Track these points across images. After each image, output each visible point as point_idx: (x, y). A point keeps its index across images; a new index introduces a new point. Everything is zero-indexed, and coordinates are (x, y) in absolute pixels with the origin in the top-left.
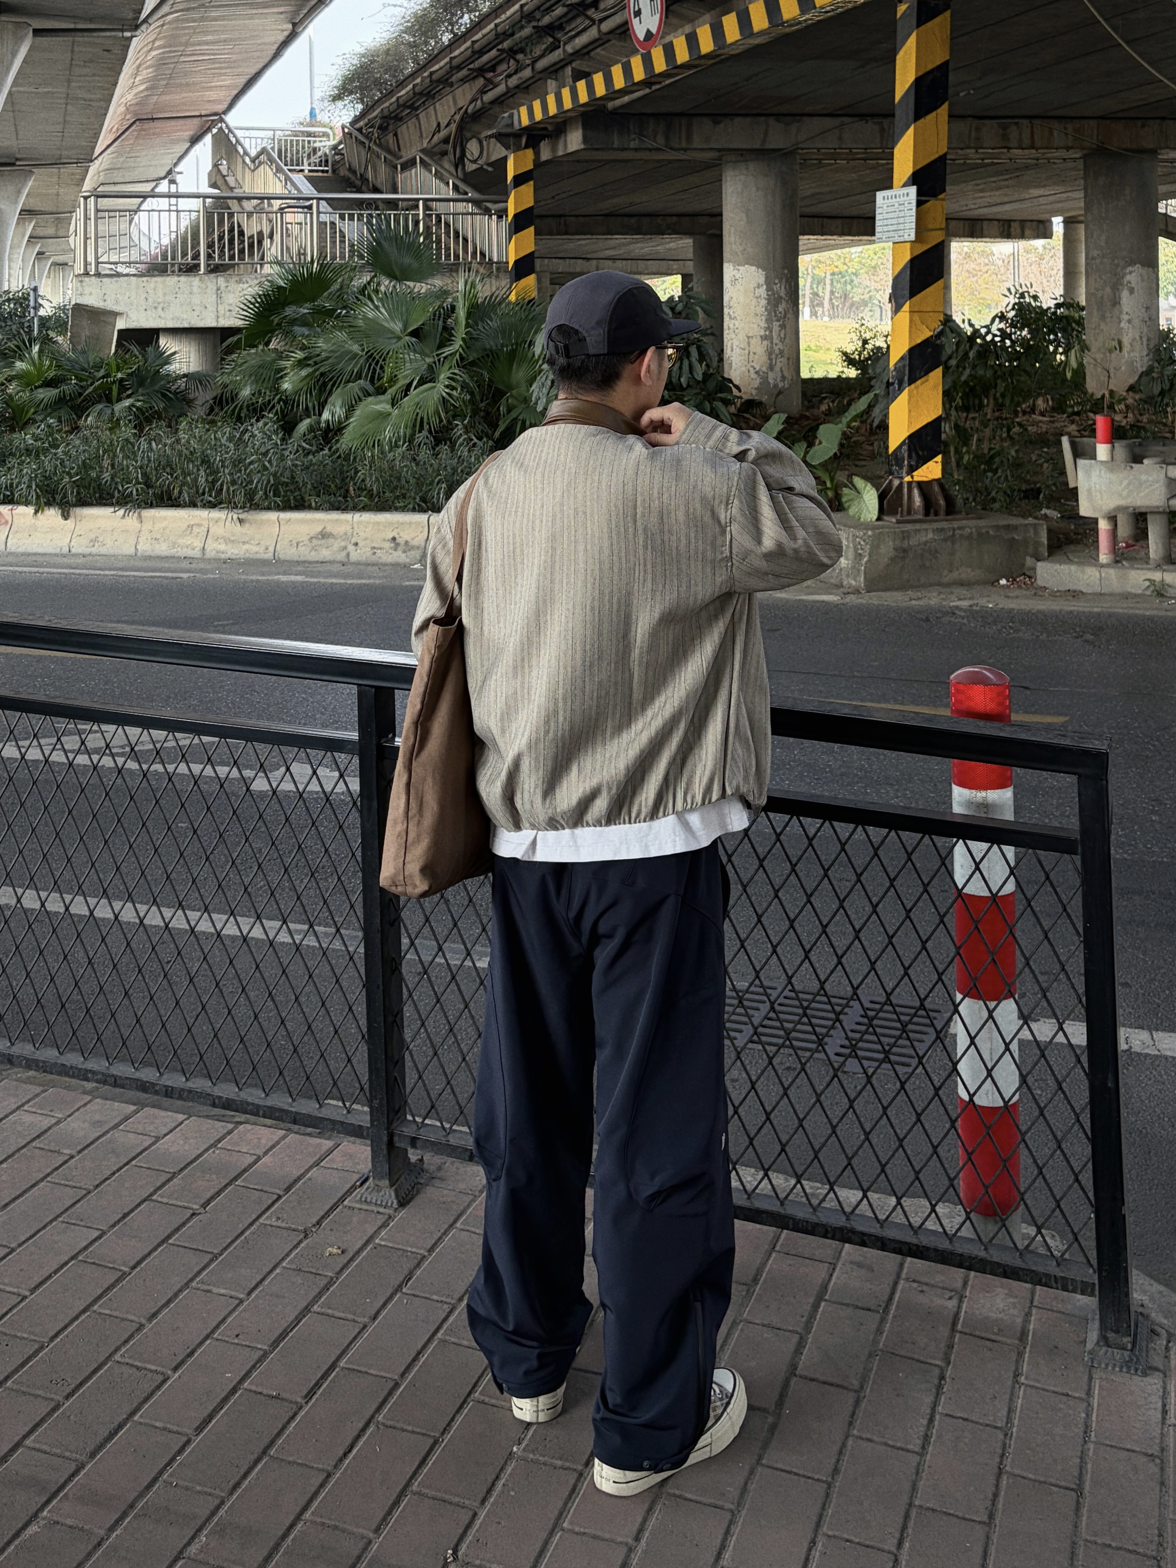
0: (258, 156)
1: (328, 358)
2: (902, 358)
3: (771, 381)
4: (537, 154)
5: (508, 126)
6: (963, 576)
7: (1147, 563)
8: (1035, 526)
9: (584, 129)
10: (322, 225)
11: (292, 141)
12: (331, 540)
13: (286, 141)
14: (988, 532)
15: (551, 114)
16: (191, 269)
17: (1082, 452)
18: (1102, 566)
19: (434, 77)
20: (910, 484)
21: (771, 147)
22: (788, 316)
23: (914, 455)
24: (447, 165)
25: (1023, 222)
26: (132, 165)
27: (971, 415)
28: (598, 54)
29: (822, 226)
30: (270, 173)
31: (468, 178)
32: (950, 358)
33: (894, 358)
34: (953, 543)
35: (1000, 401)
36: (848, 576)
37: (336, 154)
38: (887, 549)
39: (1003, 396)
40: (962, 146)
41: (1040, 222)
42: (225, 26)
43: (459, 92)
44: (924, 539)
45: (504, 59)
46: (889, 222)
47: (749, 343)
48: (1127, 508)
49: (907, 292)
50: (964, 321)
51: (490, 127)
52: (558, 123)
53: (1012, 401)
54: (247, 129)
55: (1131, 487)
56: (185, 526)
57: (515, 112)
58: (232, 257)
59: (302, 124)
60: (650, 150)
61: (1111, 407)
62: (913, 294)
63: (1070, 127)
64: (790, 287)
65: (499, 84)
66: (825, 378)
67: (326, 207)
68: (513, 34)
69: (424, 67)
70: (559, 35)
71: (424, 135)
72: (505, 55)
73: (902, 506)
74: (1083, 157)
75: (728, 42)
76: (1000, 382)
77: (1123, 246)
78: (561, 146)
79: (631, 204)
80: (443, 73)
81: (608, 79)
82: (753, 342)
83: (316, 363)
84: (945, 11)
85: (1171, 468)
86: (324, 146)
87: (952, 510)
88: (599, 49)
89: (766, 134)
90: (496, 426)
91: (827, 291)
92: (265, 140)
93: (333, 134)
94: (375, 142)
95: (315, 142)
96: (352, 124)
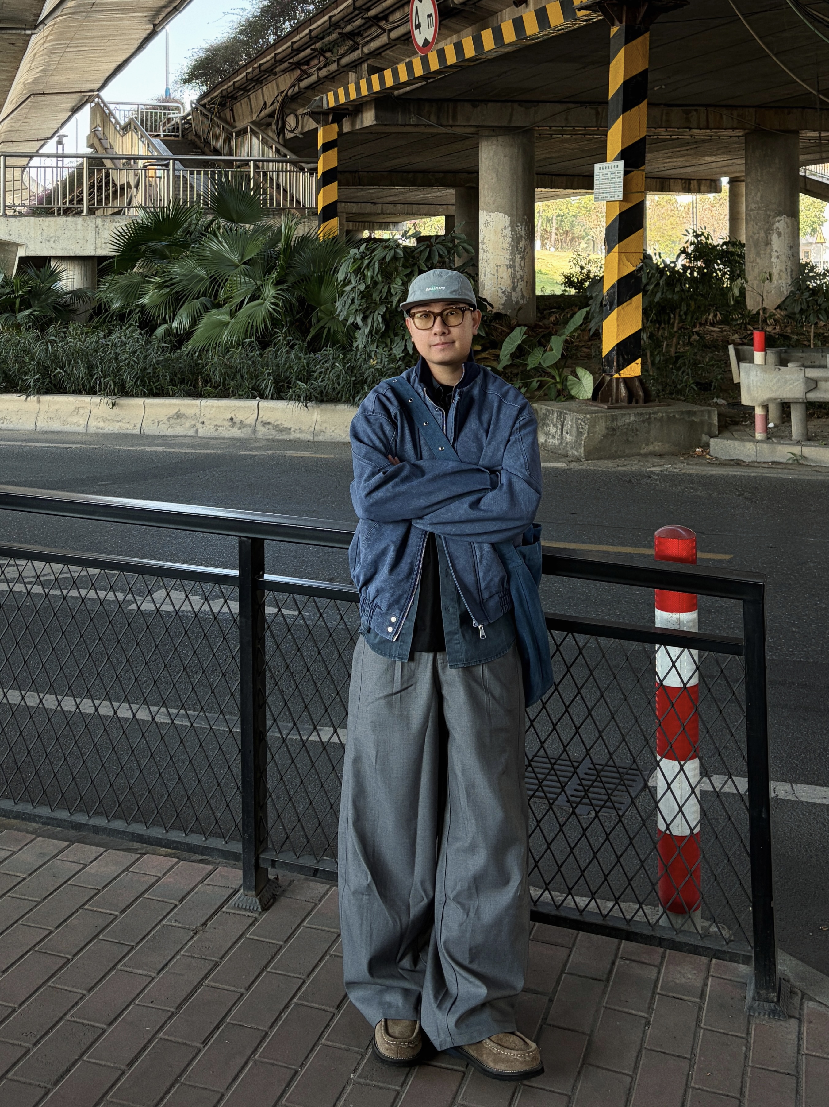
0: (126, 125)
1: (181, 281)
2: (613, 287)
3: (514, 299)
4: (340, 127)
5: (318, 107)
6: (657, 448)
7: (790, 440)
8: (708, 412)
9: (376, 109)
10: (176, 178)
11: (151, 113)
12: (183, 420)
13: (147, 113)
14: (674, 416)
15: (351, 99)
16: (75, 212)
17: (744, 357)
18: (758, 442)
19: (262, 68)
20: (617, 379)
21: (516, 125)
22: (527, 250)
23: (621, 359)
24: (270, 134)
25: (700, 181)
26: (27, 128)
27: (662, 327)
28: (388, 54)
29: (552, 182)
30: (136, 138)
31: (288, 144)
32: (647, 284)
34: (649, 423)
35: (684, 317)
36: (572, 448)
37: (185, 123)
38: (601, 428)
39: (686, 314)
40: (656, 126)
41: (712, 180)
42: (102, 25)
43: (281, 79)
44: (628, 421)
45: (315, 56)
47: (497, 270)
48: (776, 399)
49: (616, 238)
51: (304, 106)
52: (356, 105)
53: (692, 317)
54: (117, 103)
55: (778, 384)
56: (73, 408)
57: (324, 96)
59: (159, 100)
60: (425, 126)
61: (764, 321)
62: (620, 239)
63: (735, 113)
64: (528, 229)
65: (313, 74)
66: (553, 295)
67: (179, 165)
68: (323, 38)
69: (255, 60)
70: (359, 39)
71: (254, 111)
72: (317, 53)
73: (611, 396)
74: (745, 135)
75: (486, 49)
76: (683, 304)
77: (773, 201)
78: (358, 122)
79: (409, 164)
80: (268, 65)
81: (395, 74)
82: (501, 269)
83: (172, 285)
84: (645, 32)
85: (808, 370)
86: (176, 117)
87: (648, 399)
88: (388, 52)
89: (512, 115)
90: (308, 332)
91: (554, 229)
92: (131, 112)
93: (184, 108)
94: (216, 116)
95: (169, 114)
96: (199, 100)
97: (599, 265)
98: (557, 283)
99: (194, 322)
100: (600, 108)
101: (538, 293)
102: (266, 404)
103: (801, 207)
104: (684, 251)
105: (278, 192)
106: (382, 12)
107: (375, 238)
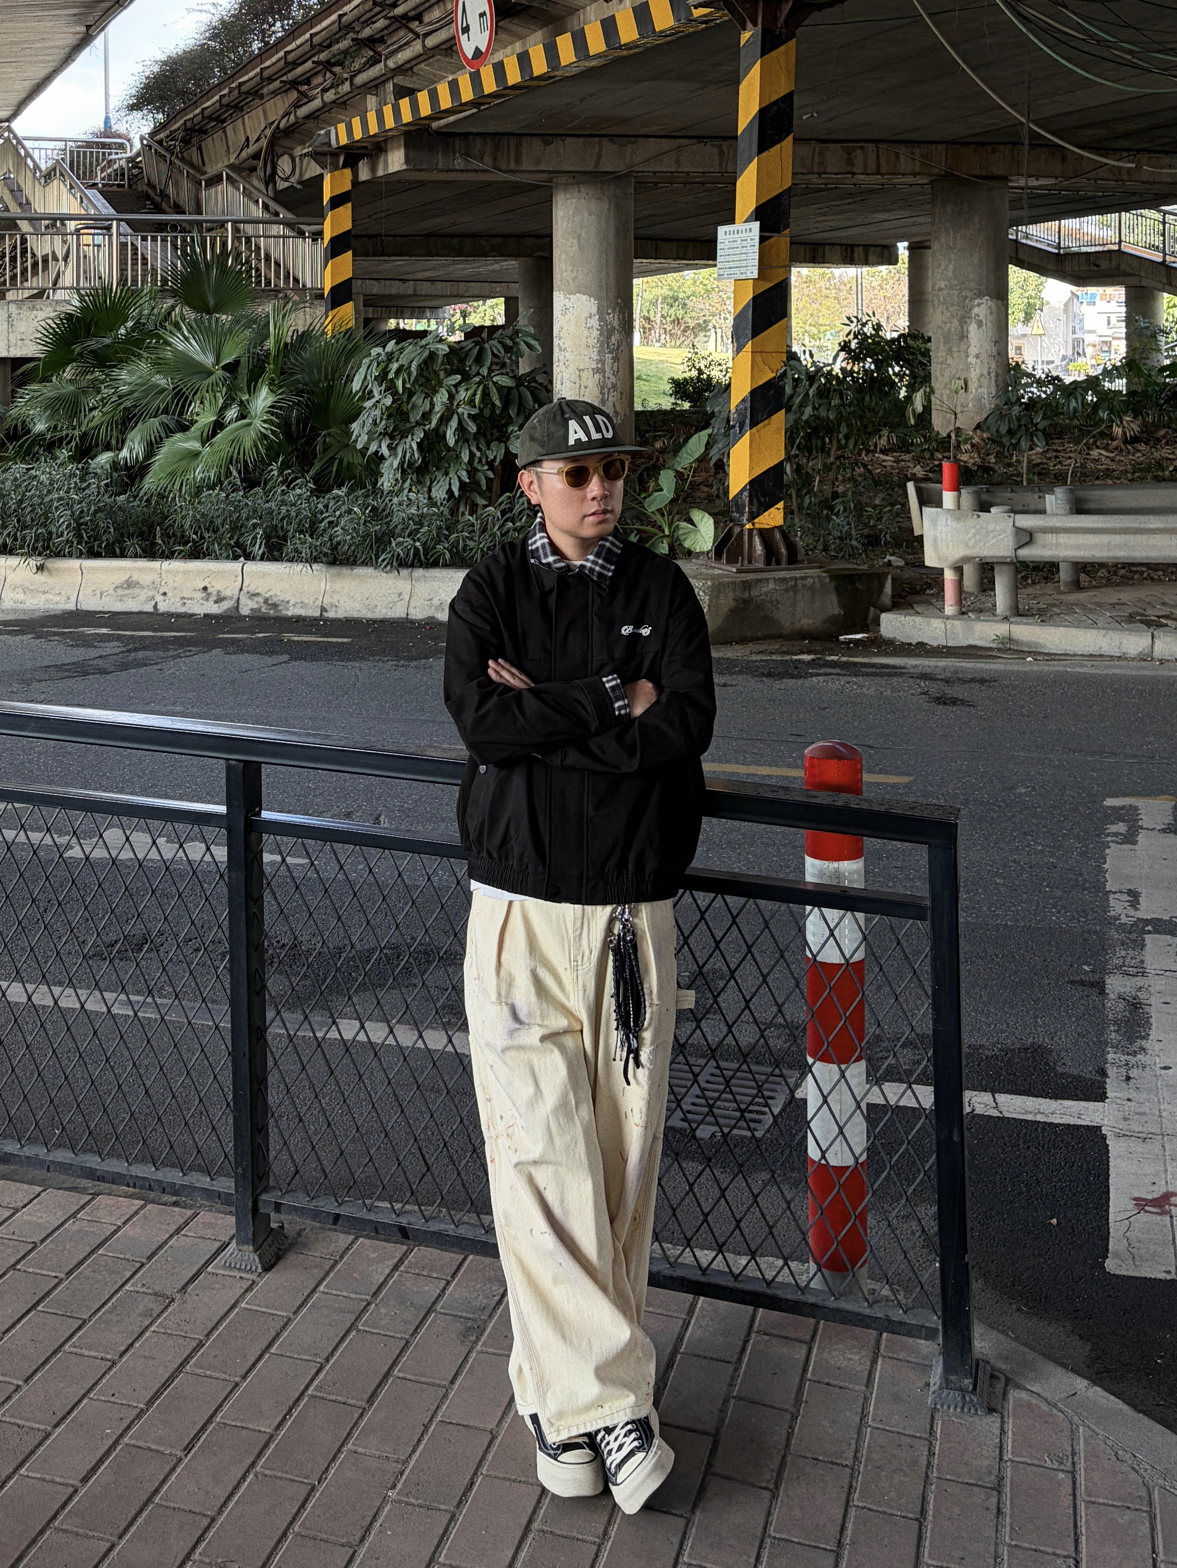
0: (50, 172)
1: (131, 393)
2: (743, 400)
5: (325, 144)
6: (805, 627)
7: (993, 615)
8: (879, 574)
9: (407, 147)
10: (123, 246)
11: (85, 153)
12: (137, 590)
13: (78, 152)
15: (371, 133)
17: (929, 499)
18: (947, 618)
19: (244, 88)
20: (750, 530)
21: (605, 170)
22: (622, 347)
23: (755, 502)
24: (256, 182)
25: (866, 247)
27: (813, 456)
28: (422, 70)
29: (656, 250)
30: (64, 190)
31: (280, 197)
32: (791, 397)
33: (735, 397)
34: (795, 594)
35: (843, 442)
37: (133, 167)
39: (847, 437)
40: (805, 171)
41: (885, 247)
43: (269, 105)
44: (765, 589)
45: (319, 72)
46: (731, 258)
47: (579, 376)
48: (974, 558)
49: (748, 332)
50: (805, 355)
51: (303, 143)
52: (378, 143)
53: (856, 444)
54: (35, 139)
55: (978, 537)
57: (333, 129)
59: (95, 134)
60: (476, 171)
61: (957, 447)
62: (755, 333)
63: (917, 151)
64: (624, 317)
65: (315, 98)
66: (659, 411)
67: (125, 228)
68: (329, 46)
69: (232, 77)
70: (380, 48)
71: (231, 150)
72: (320, 67)
73: (742, 554)
74: (931, 183)
75: (563, 64)
76: (843, 424)
77: (971, 277)
78: (380, 166)
79: (453, 224)
80: (253, 83)
81: (434, 97)
82: (584, 375)
84: (789, 39)
85: (1019, 517)
86: (120, 159)
87: (793, 559)
88: (422, 65)
89: (599, 156)
90: (311, 465)
91: (659, 315)
92: (56, 152)
93: (131, 146)
94: (177, 157)
95: (110, 154)
96: (152, 134)
97: (724, 367)
98: (664, 393)
99: (151, 450)
100: (725, 145)
101: (638, 407)
102: (252, 567)
103: (1011, 284)
104: (845, 347)
105: (268, 266)
106: (414, 9)
107: (404, 330)
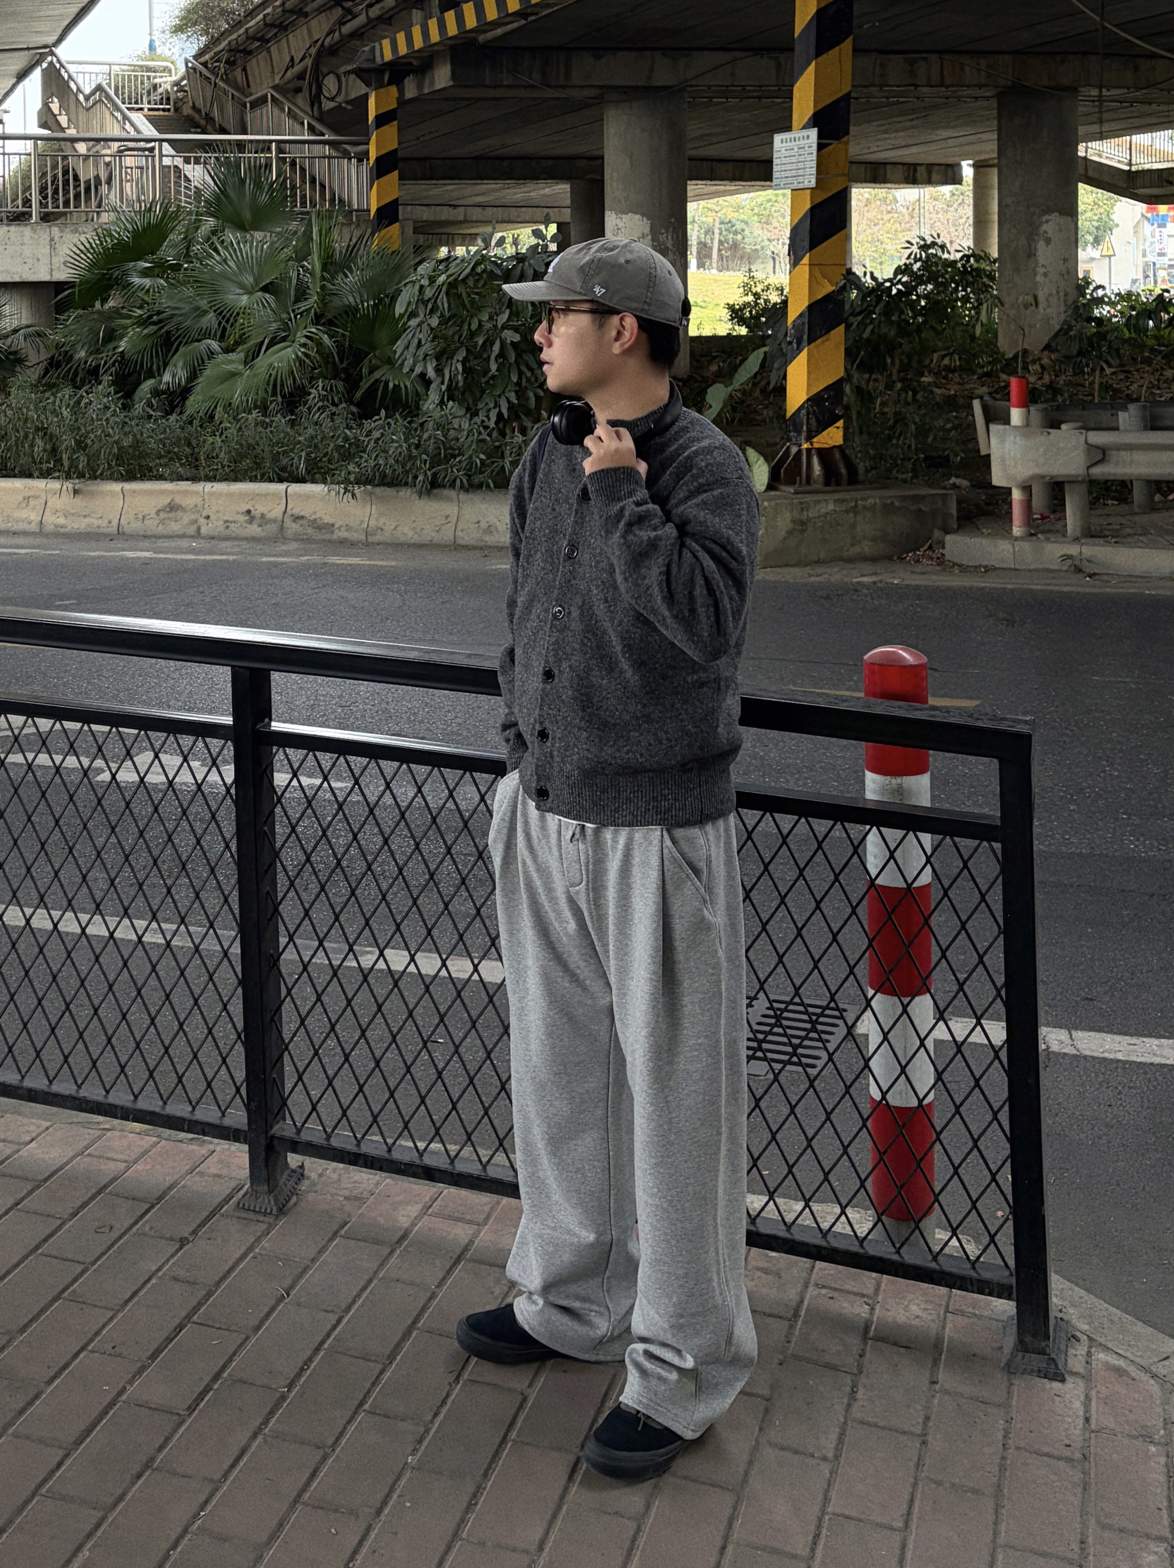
0: (93, 93)
1: (173, 315)
2: (802, 315)
5: (368, 60)
6: (866, 550)
7: (1064, 535)
8: (944, 495)
9: (452, 64)
10: (165, 168)
11: (130, 76)
12: (179, 514)
13: (124, 76)
14: (892, 503)
15: (416, 48)
16: (20, 218)
17: (994, 417)
18: (1016, 539)
19: (287, 6)
20: (808, 450)
21: (657, 84)
23: (813, 422)
24: (301, 103)
25: (930, 167)
27: (874, 376)
29: (712, 171)
30: (107, 113)
31: (325, 117)
32: (851, 312)
33: (793, 314)
34: (855, 516)
35: (907, 361)
37: (178, 91)
38: (785, 522)
39: (909, 355)
41: (948, 166)
43: (314, 23)
44: (823, 510)
46: (789, 167)
48: (1043, 477)
49: (806, 244)
50: (865, 274)
51: (349, 61)
52: (423, 58)
53: (918, 361)
54: (80, 63)
55: (1048, 455)
56: (21, 499)
57: (377, 45)
58: (67, 204)
59: (140, 58)
60: (525, 87)
61: (1025, 368)
62: (813, 246)
63: (983, 62)
64: (678, 238)
65: (359, 14)
66: (714, 336)
67: (168, 149)
71: (276, 70)
73: (800, 475)
74: (998, 95)
76: (906, 342)
77: (1039, 192)
78: (426, 84)
79: (502, 147)
80: (295, 1)
81: (480, 10)
83: (161, 321)
85: (1092, 434)
86: (166, 82)
87: (853, 480)
89: (652, 69)
90: (358, 387)
91: (717, 242)
92: (100, 76)
93: (175, 68)
94: (222, 78)
95: (155, 77)
96: (196, 57)
98: (721, 319)
99: (193, 375)
100: (780, 58)
101: (693, 333)
102: (297, 490)
103: (1081, 202)
104: (906, 268)
105: (313, 188)
107: (455, 257)
